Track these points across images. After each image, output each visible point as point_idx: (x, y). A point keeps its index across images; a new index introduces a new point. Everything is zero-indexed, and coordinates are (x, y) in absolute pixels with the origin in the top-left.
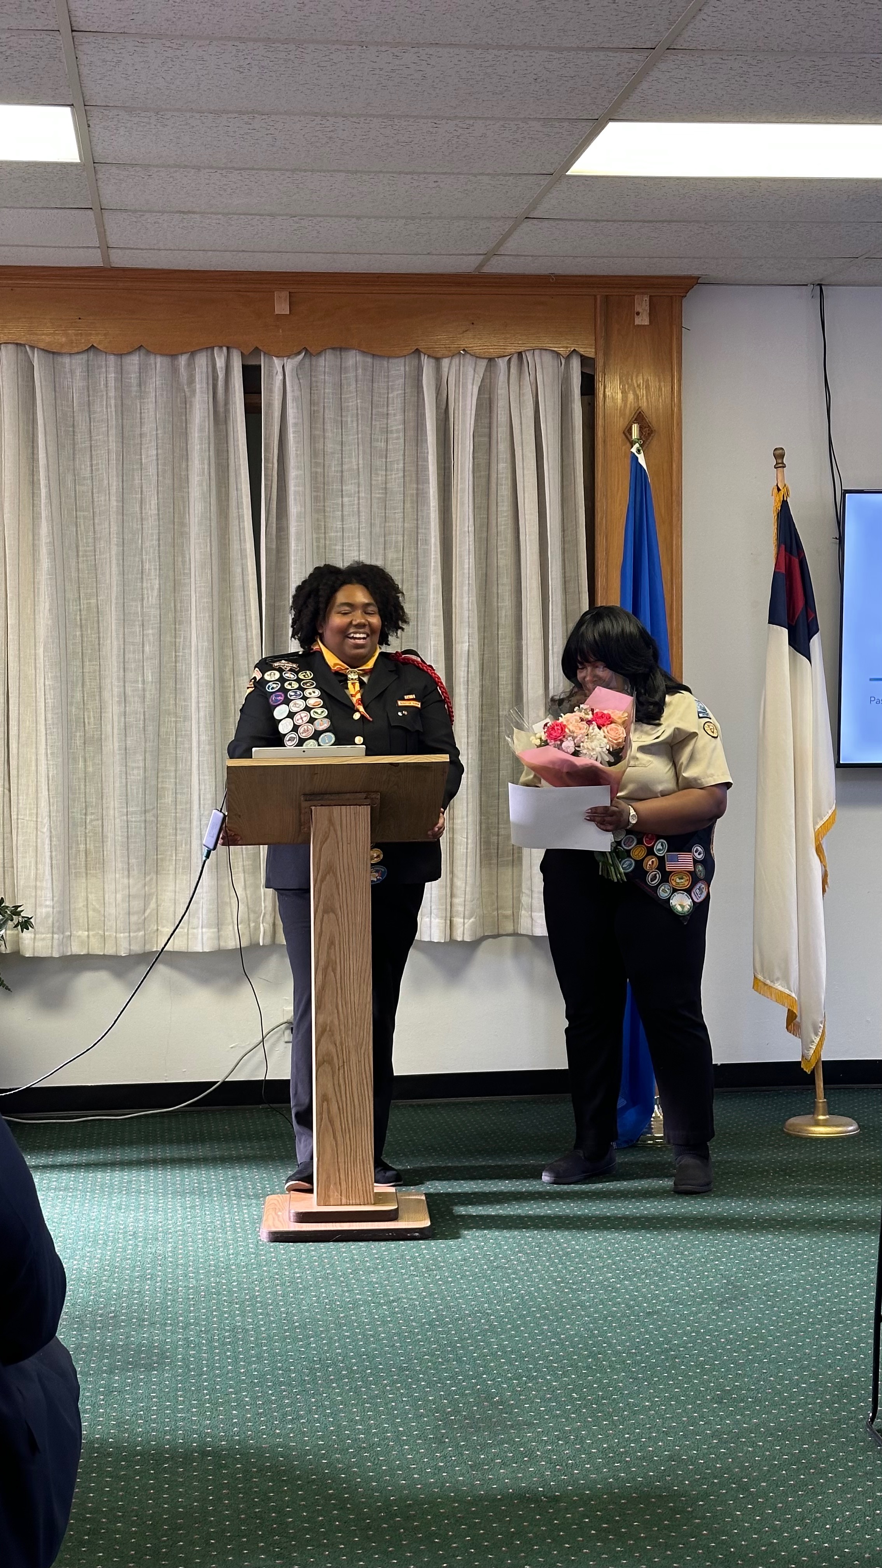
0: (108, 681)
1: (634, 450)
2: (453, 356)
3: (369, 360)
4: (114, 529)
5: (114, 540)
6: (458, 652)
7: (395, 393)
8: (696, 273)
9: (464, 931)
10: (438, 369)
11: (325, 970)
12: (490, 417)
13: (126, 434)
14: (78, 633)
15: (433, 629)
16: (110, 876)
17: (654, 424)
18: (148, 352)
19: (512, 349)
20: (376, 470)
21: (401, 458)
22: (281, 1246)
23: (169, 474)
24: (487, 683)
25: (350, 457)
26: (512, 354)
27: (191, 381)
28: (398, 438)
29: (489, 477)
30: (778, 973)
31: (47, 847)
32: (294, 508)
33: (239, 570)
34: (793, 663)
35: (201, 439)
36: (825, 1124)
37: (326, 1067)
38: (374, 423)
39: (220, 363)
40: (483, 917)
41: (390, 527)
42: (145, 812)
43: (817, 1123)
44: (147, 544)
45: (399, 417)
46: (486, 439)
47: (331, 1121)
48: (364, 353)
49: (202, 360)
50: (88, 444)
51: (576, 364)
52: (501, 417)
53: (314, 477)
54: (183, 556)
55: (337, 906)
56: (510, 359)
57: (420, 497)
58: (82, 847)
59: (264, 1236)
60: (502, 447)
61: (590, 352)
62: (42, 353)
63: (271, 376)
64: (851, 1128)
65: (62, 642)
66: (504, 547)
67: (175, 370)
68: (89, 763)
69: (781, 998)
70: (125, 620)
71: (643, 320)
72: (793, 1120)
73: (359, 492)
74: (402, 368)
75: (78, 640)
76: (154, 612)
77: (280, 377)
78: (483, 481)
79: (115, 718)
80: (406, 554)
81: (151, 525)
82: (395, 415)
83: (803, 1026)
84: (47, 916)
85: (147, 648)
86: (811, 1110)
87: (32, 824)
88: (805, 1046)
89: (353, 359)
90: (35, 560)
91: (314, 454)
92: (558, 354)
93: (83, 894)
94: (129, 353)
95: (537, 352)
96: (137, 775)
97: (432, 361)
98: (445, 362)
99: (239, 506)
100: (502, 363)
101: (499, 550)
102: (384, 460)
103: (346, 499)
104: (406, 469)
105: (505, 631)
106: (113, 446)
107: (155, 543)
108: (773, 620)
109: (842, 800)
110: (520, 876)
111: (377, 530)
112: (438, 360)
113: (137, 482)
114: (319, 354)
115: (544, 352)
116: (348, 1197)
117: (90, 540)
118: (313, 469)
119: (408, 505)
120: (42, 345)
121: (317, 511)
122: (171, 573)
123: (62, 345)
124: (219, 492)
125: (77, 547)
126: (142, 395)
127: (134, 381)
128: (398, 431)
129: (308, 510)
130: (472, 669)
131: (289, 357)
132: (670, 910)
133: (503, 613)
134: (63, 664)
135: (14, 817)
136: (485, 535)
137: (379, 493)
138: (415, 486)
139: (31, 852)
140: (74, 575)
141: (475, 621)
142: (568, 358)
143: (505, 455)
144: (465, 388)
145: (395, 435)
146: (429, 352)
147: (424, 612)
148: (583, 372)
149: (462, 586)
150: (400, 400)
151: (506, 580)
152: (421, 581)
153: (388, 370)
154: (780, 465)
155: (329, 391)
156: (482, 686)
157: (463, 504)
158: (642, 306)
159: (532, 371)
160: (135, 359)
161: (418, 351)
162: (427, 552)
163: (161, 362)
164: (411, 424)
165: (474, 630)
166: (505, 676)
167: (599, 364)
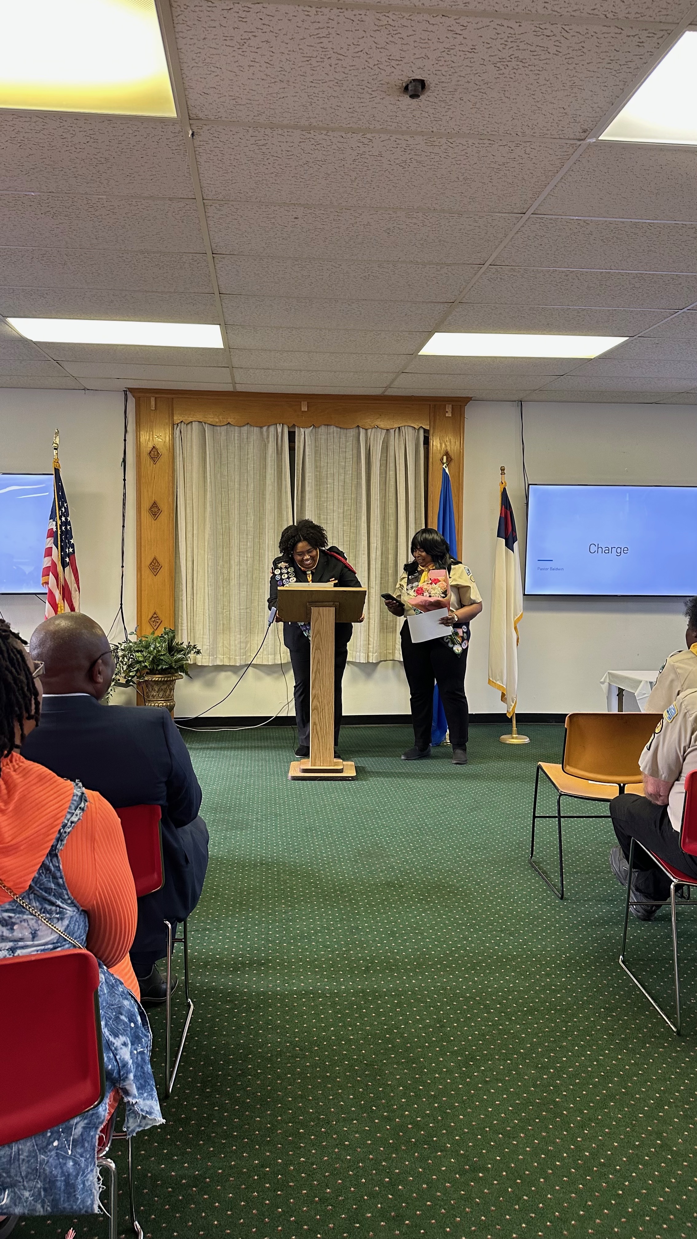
0: (233, 556)
1: (444, 466)
2: (372, 429)
3: (339, 430)
4: (237, 496)
5: (236, 500)
6: (372, 547)
7: (349, 443)
8: (471, 396)
9: (373, 660)
10: (366, 434)
11: (316, 673)
12: (387, 453)
13: (242, 458)
14: (221, 537)
15: (363, 538)
16: (232, 634)
17: (453, 457)
18: (251, 425)
19: (396, 426)
20: (341, 474)
21: (351, 469)
22: (296, 782)
23: (258, 475)
24: (384, 559)
25: (330, 468)
26: (396, 428)
27: (268, 437)
28: (350, 461)
29: (386, 477)
30: (498, 678)
31: (208, 623)
32: (308, 489)
33: (285, 513)
34: (507, 553)
35: (271, 460)
36: (516, 738)
37: (315, 711)
38: (340, 455)
39: (279, 430)
40: (380, 653)
41: (345, 497)
42: (247, 608)
43: (513, 738)
44: (249, 502)
45: (351, 453)
46: (385, 462)
47: (317, 733)
48: (336, 427)
49: (272, 429)
50: (226, 462)
51: (422, 432)
52: (391, 453)
53: (316, 476)
54: (263, 507)
55: (321, 647)
56: (395, 430)
57: (359, 485)
58: (221, 622)
59: (289, 778)
60: (392, 465)
61: (427, 428)
62: (209, 425)
63: (299, 436)
64: (526, 740)
65: (215, 541)
66: (392, 506)
67: (261, 433)
68: (225, 589)
69: (499, 687)
70: (240, 532)
71: (449, 414)
72: (502, 737)
73: (334, 483)
74: (352, 433)
75: (221, 540)
76: (252, 529)
77: (303, 436)
78: (384, 479)
79: (236, 571)
80: (352, 508)
81: (251, 494)
82: (349, 452)
83: (508, 699)
84: (207, 649)
85: (248, 544)
86: (510, 733)
87: (202, 613)
88: (508, 708)
89: (333, 429)
90: (205, 508)
91: (316, 467)
92: (415, 428)
93: (222, 641)
94: (244, 426)
95: (406, 427)
96: (243, 594)
97: (364, 430)
98: (369, 431)
99: (286, 487)
100: (392, 431)
101: (390, 508)
102: (344, 470)
103: (328, 485)
104: (353, 473)
105: (392, 539)
106: (237, 463)
107: (253, 502)
108: (498, 536)
109: (526, 609)
110: (396, 637)
111: (340, 498)
112: (366, 430)
113: (246, 477)
114: (319, 427)
115: (409, 427)
116: (323, 763)
117: (227, 500)
118: (316, 473)
119: (353, 488)
120: (209, 422)
121: (317, 490)
122: (258, 514)
123: (217, 422)
124: (278, 482)
125: (221, 503)
126: (248, 442)
127: (245, 437)
128: (350, 458)
129: (313, 489)
130: (378, 554)
131: (307, 428)
132: (453, 652)
133: (391, 532)
134: (215, 549)
135: (195, 610)
136: (384, 500)
137: (342, 483)
138: (356, 480)
139: (201, 624)
140: (220, 514)
141: (379, 535)
142: (418, 430)
143: (393, 468)
144: (377, 441)
145: (348, 460)
146: (363, 427)
147: (359, 531)
148: (424, 436)
149: (375, 520)
150: (351, 446)
151: (392, 519)
152: (358, 519)
153: (346, 434)
154: (503, 473)
155: (323, 441)
156: (382, 561)
157: (375, 488)
158: (449, 409)
159: (404, 435)
160: (245, 428)
161: (358, 426)
162: (361, 507)
163: (256, 429)
164: (355, 455)
165: (379, 538)
166: (391, 557)
167: (431, 432)
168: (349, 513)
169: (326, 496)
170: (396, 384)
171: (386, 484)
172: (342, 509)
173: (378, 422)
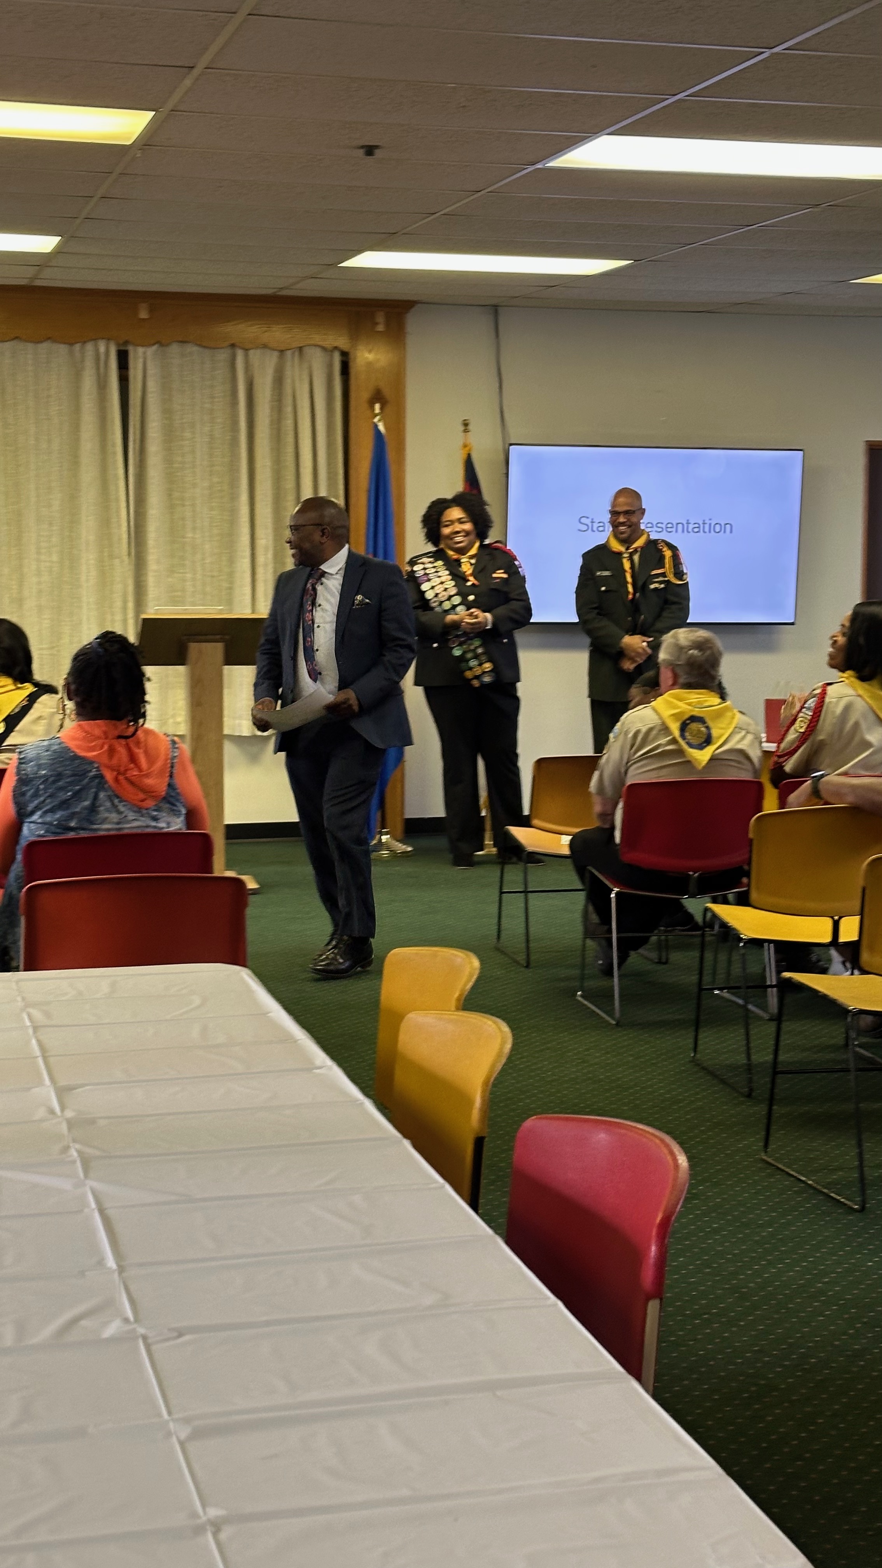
0: (27, 561)
1: (376, 420)
2: (256, 349)
3: (201, 349)
4: (32, 459)
5: (32, 466)
6: (260, 545)
7: (217, 372)
8: (415, 299)
10: (246, 356)
12: (281, 388)
13: (39, 396)
15: (243, 529)
17: (388, 397)
18: (54, 341)
19: (296, 344)
20: (205, 422)
21: (222, 415)
23: (67, 424)
25: (188, 414)
26: (295, 348)
27: (83, 361)
28: (220, 402)
29: (279, 429)
32: (152, 448)
33: (114, 488)
35: (88, 399)
38: (203, 391)
39: (102, 349)
41: (214, 461)
44: (53, 470)
45: (221, 388)
46: (277, 406)
48: (198, 345)
49: (90, 347)
51: (337, 355)
52: (288, 390)
53: (166, 425)
54: (78, 478)
56: (293, 352)
57: (235, 442)
61: (345, 347)
63: (136, 359)
66: (290, 477)
67: (72, 353)
70: (39, 520)
71: (380, 328)
73: (194, 438)
74: (223, 356)
76: (58, 515)
77: (142, 360)
78: (276, 432)
79: (32, 585)
80: (225, 479)
81: (55, 455)
82: (217, 386)
85: (53, 539)
89: (191, 348)
91: (164, 411)
92: (326, 349)
94: (41, 342)
95: (312, 347)
96: (46, 623)
97: (242, 350)
98: (252, 353)
99: (114, 445)
100: (289, 353)
102: (210, 416)
103: (185, 442)
104: (225, 422)
106: (31, 403)
107: (58, 469)
111: (205, 463)
112: (246, 350)
113: (46, 427)
114: (167, 345)
115: (316, 347)
117: (15, 466)
118: (164, 421)
119: (226, 447)
121: (168, 450)
122: (70, 489)
124: (101, 435)
126: (49, 369)
127: (44, 360)
128: (219, 397)
129: (160, 448)
130: (268, 556)
131: (148, 346)
136: (276, 467)
137: (207, 438)
138: (232, 434)
141: (270, 525)
142: (332, 352)
143: (290, 415)
145: (217, 400)
146: (241, 345)
147: (237, 519)
148: (342, 361)
149: (262, 500)
150: (221, 377)
151: (291, 498)
152: (234, 497)
153: (213, 357)
154: (466, 431)
155: (175, 369)
157: (262, 447)
158: (380, 318)
159: (308, 360)
160: (45, 345)
161: (233, 345)
162: (238, 478)
163: (63, 349)
164: (228, 393)
165: (271, 531)
167: (352, 356)
168: (219, 487)
169: (180, 459)
170: (298, 286)
171: (279, 441)
172: (208, 481)
173: (266, 337)
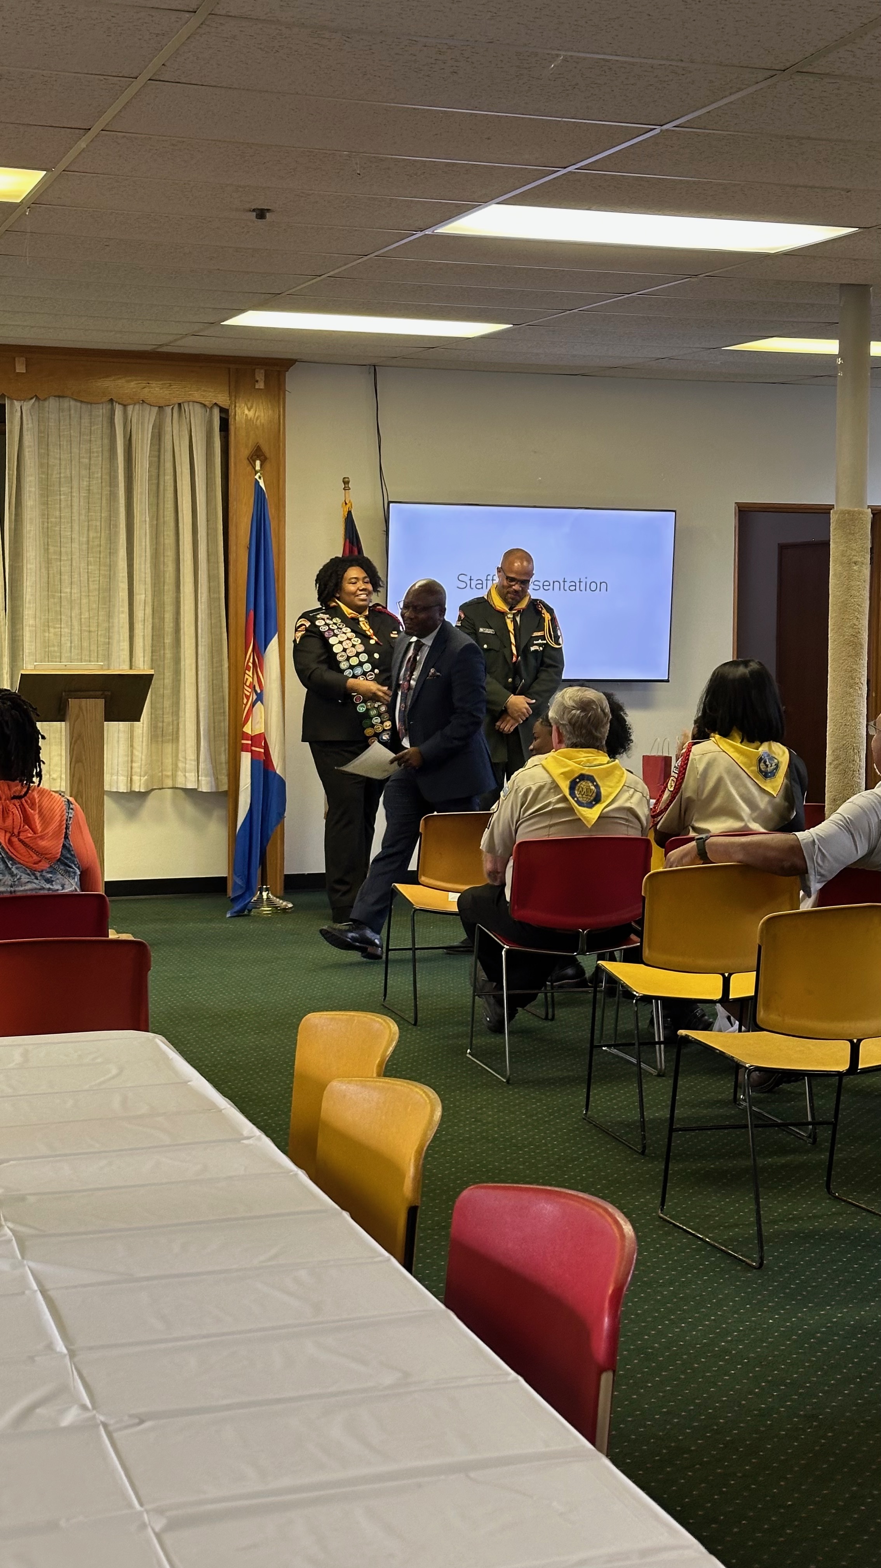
1: (257, 477)
2: (135, 404)
3: (79, 404)
6: (138, 601)
7: (96, 427)
8: (294, 357)
9: (138, 787)
10: (125, 412)
12: (160, 445)
15: (121, 585)
17: (268, 455)
19: (175, 400)
20: (83, 477)
21: (100, 470)
24: (157, 621)
25: (65, 469)
26: (175, 404)
28: (98, 456)
29: (158, 484)
32: (29, 503)
38: (81, 446)
40: (152, 773)
41: (91, 515)
45: (99, 442)
46: (156, 459)
48: (76, 400)
51: (216, 412)
52: (167, 444)
53: (41, 481)
56: (173, 408)
57: (113, 496)
60: (168, 463)
61: (225, 404)
63: (11, 413)
66: (169, 532)
71: (261, 385)
73: (71, 492)
74: (101, 411)
77: (19, 414)
78: (154, 488)
80: (103, 534)
82: (96, 441)
89: (68, 403)
91: (41, 465)
92: (205, 405)
95: (191, 403)
97: (120, 406)
98: (130, 408)
100: (168, 410)
101: (165, 533)
102: (88, 471)
103: (62, 497)
104: (103, 477)
105: (169, 587)
110: (177, 749)
111: (83, 517)
112: (125, 406)
114: (45, 400)
115: (195, 403)
118: (41, 476)
119: (104, 501)
121: (43, 504)
128: (97, 452)
129: (37, 503)
130: (147, 612)
131: (24, 400)
133: (167, 575)
136: (155, 522)
137: (85, 493)
138: (109, 488)
141: (149, 580)
142: (211, 408)
143: (170, 470)
144: (142, 423)
145: (96, 455)
146: (119, 401)
147: (115, 574)
148: (221, 418)
149: (141, 557)
150: (99, 431)
151: (170, 554)
152: (112, 552)
153: (91, 412)
154: (346, 489)
155: (52, 424)
156: (153, 623)
157: (141, 502)
158: (260, 376)
159: (188, 417)
161: (111, 400)
162: (117, 533)
164: (106, 448)
165: (149, 586)
166: (169, 616)
167: (231, 413)
168: (97, 542)
169: (58, 513)
170: (179, 343)
171: (158, 496)
172: (85, 535)
173: (146, 393)
